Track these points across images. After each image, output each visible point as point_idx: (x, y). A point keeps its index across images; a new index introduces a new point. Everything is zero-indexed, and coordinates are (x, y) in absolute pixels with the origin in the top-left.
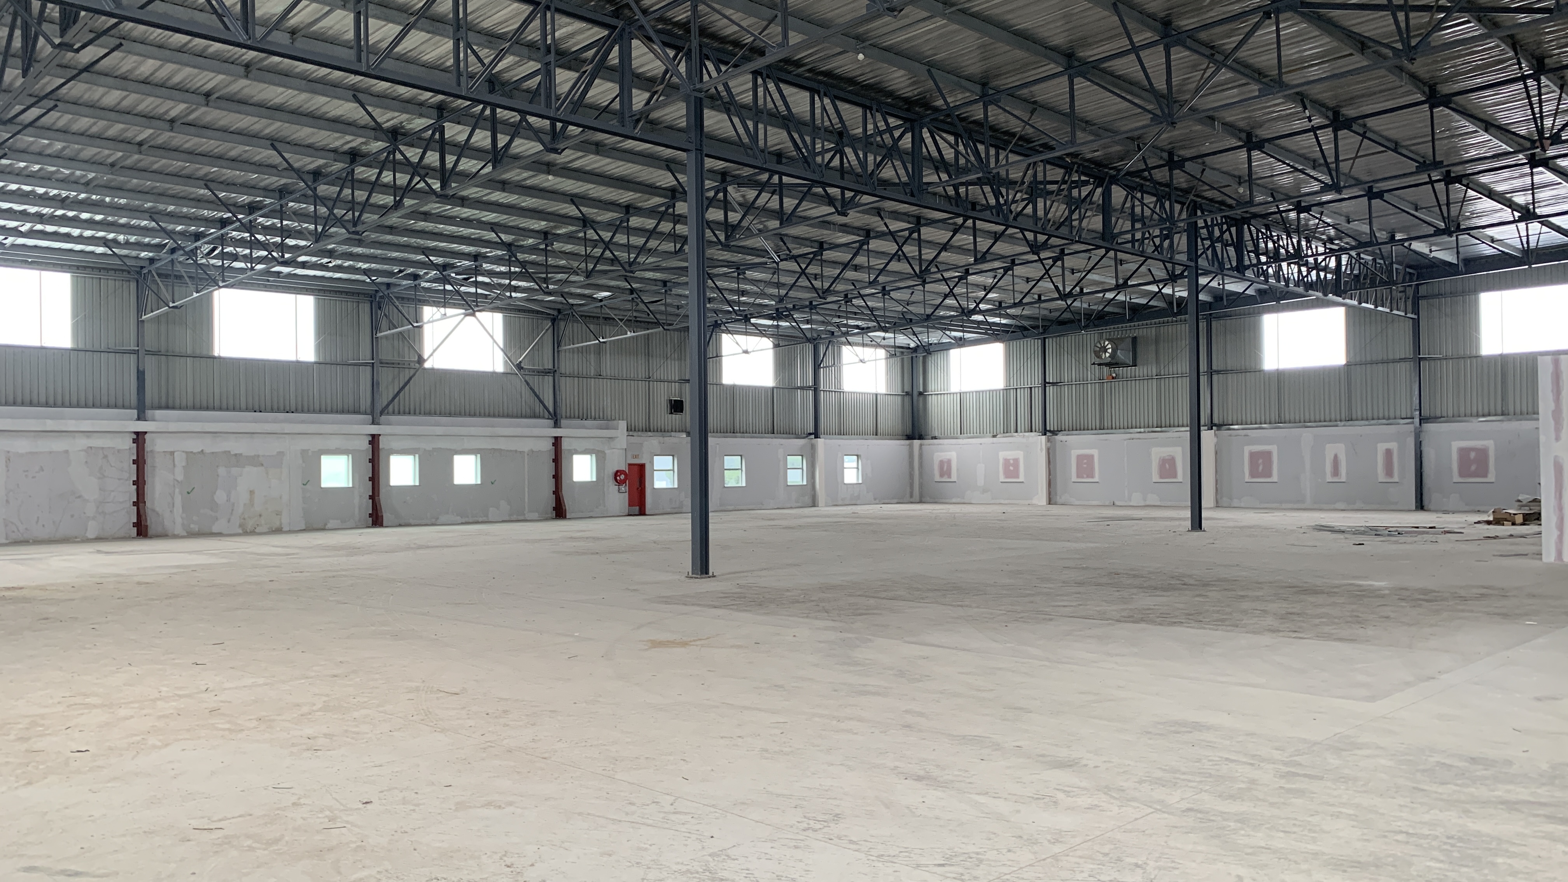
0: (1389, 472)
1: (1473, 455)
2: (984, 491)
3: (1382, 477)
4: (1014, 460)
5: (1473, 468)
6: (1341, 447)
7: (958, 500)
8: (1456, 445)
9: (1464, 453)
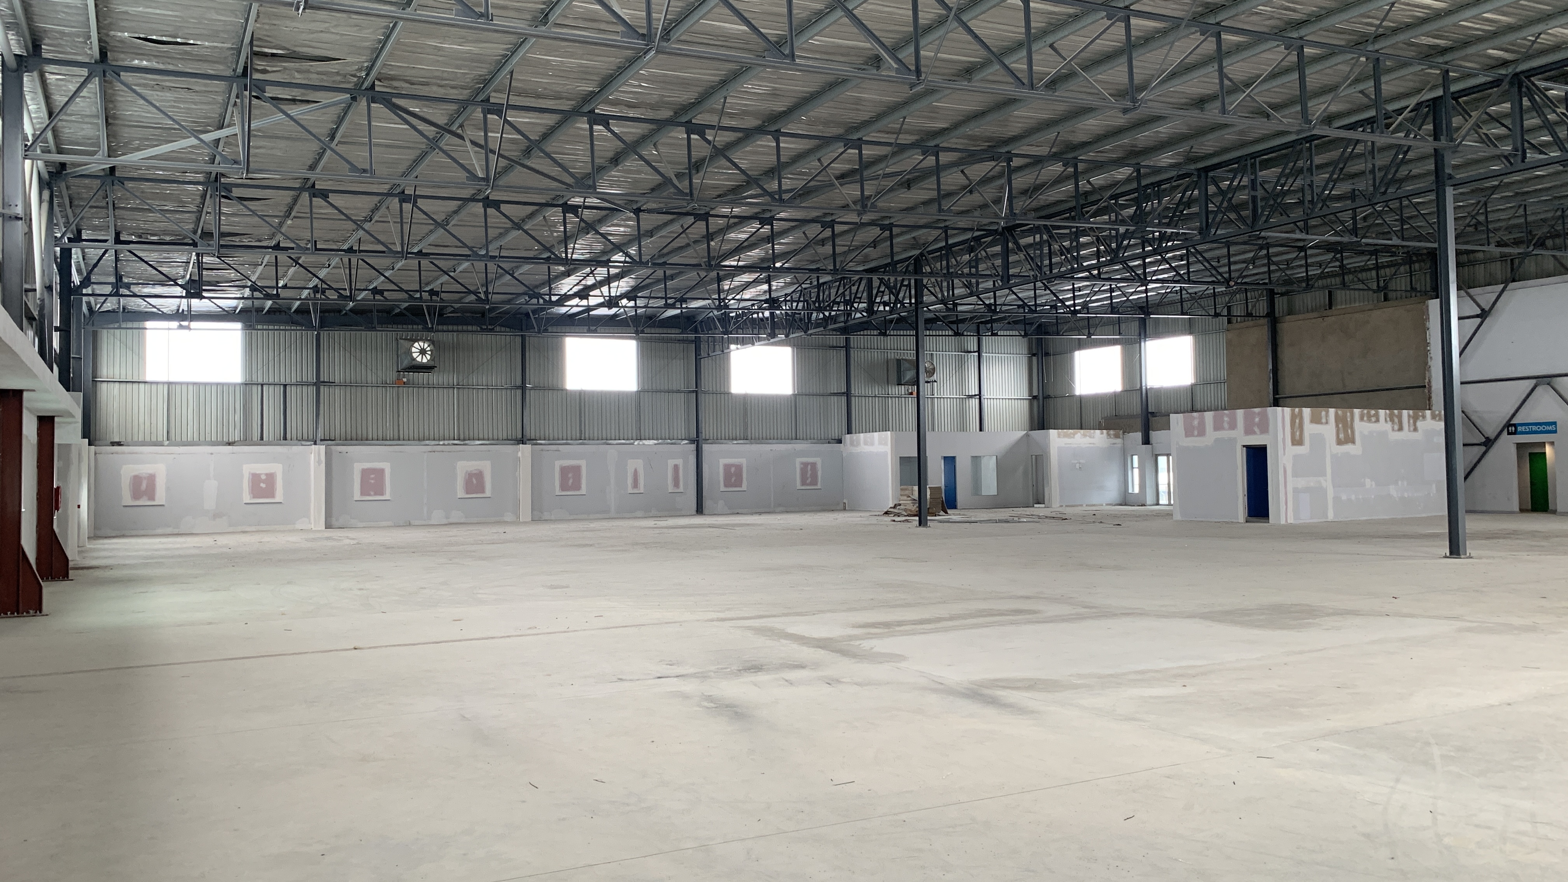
0: (676, 484)
1: (733, 470)
2: (216, 516)
3: (671, 489)
4: (267, 475)
5: (733, 480)
6: (640, 461)
7: (169, 530)
8: (723, 461)
9: (727, 467)
